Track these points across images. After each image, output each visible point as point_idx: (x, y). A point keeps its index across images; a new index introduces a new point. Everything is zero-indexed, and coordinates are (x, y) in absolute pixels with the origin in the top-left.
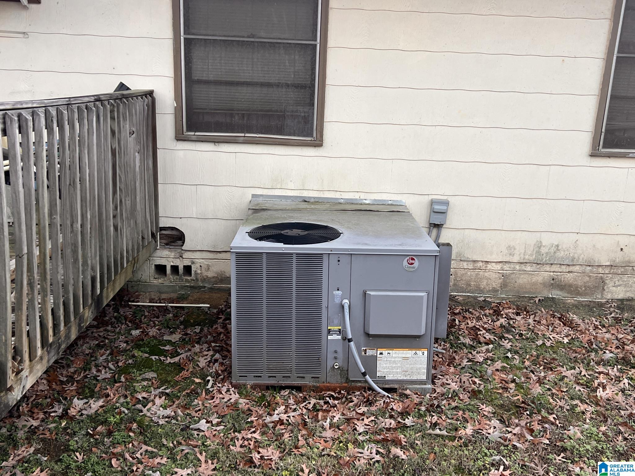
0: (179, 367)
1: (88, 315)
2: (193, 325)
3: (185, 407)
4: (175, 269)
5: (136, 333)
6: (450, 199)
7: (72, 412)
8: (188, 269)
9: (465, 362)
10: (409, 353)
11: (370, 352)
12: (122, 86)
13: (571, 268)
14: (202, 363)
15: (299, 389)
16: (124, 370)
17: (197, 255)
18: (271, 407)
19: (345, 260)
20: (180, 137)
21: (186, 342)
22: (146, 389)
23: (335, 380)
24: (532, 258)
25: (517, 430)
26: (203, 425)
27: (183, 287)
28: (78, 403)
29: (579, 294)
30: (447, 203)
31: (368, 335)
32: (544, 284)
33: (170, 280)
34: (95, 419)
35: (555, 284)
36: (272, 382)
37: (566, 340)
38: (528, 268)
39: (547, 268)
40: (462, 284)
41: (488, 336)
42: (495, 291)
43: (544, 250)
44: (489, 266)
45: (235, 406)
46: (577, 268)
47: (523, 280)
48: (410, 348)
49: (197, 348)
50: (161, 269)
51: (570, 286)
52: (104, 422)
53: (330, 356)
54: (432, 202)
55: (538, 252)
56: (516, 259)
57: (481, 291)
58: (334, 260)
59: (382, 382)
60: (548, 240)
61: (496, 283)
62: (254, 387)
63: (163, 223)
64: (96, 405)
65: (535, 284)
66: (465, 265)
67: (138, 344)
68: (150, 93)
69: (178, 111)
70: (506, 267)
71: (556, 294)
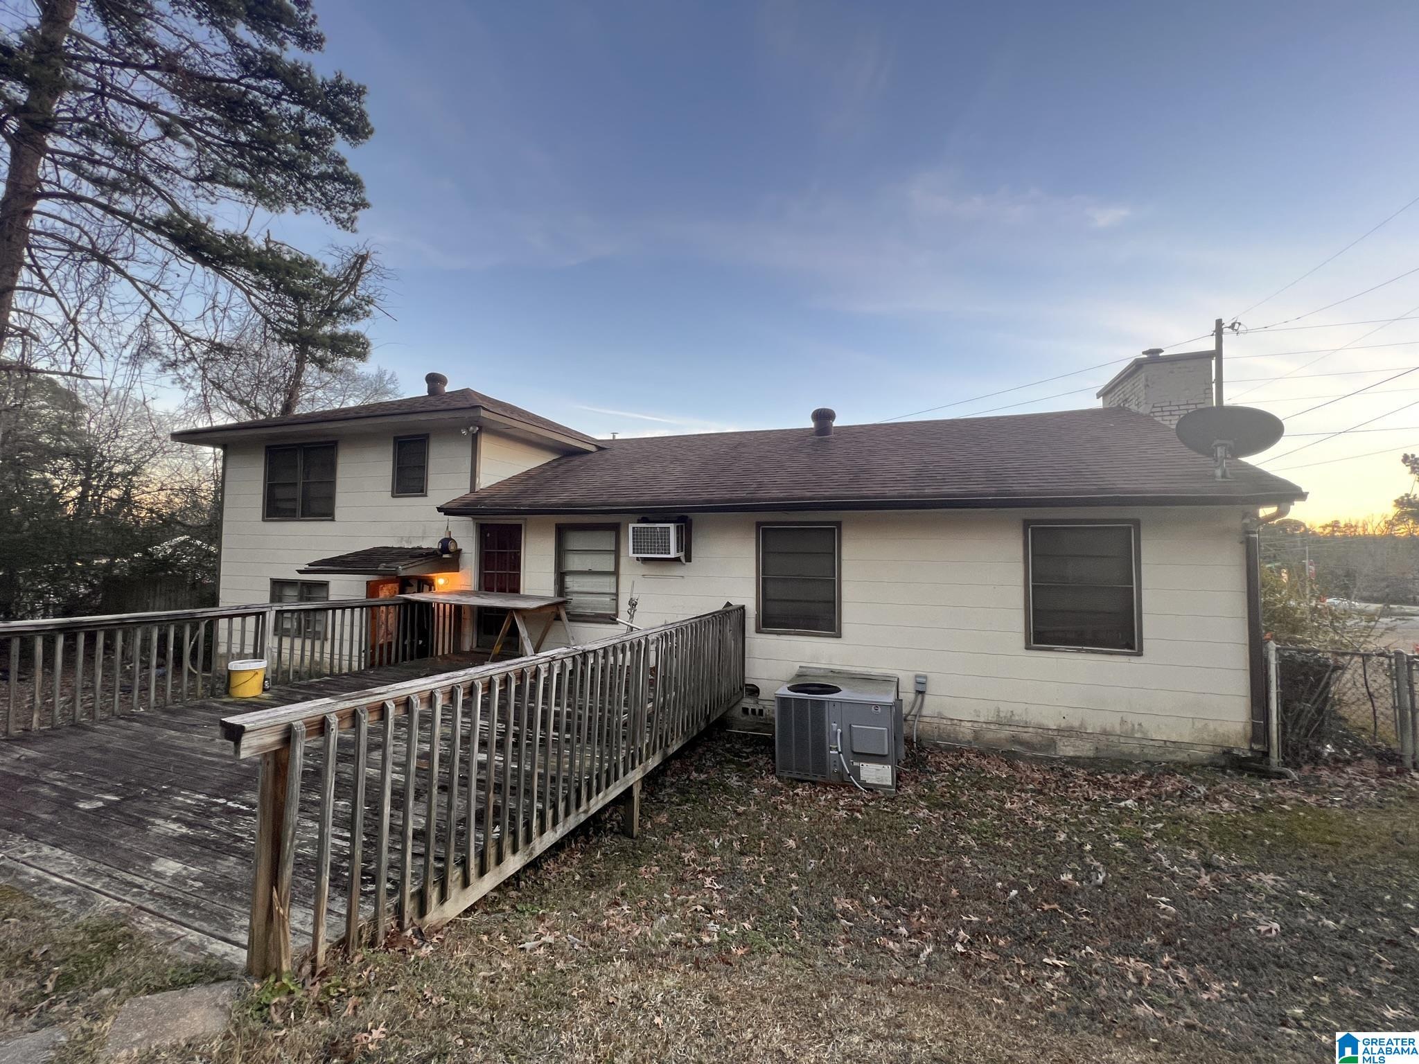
0: (748, 765)
1: (703, 725)
2: (760, 745)
3: (748, 782)
4: (753, 711)
5: (728, 746)
6: (928, 674)
7: (691, 778)
8: (761, 712)
9: (924, 780)
10: (880, 767)
11: (855, 764)
12: (728, 604)
13: (1026, 730)
14: (761, 763)
15: (814, 783)
16: (720, 763)
17: (766, 703)
18: (794, 788)
19: (838, 706)
20: (758, 631)
21: (754, 753)
22: (729, 772)
23: (835, 779)
24: (994, 720)
25: (936, 815)
26: (756, 790)
27: (757, 723)
28: (695, 774)
29: (1035, 750)
30: (925, 677)
31: (854, 753)
32: (1007, 740)
33: (750, 718)
34: (702, 782)
35: (1015, 740)
36: (799, 777)
37: (1004, 776)
38: (992, 727)
39: (1007, 728)
40: (944, 735)
41: (948, 768)
42: (969, 742)
43: (1002, 715)
44: (963, 724)
45: (775, 786)
46: (1031, 730)
47: (989, 736)
48: (880, 763)
49: (760, 756)
50: (745, 710)
51: (1028, 743)
52: (707, 784)
53: (832, 764)
54: (917, 676)
55: (998, 715)
56: (982, 719)
57: (959, 742)
58: (831, 704)
59: (863, 784)
60: (1005, 709)
61: (969, 736)
62: (788, 779)
63: (748, 682)
64: (703, 777)
65: (999, 739)
66: (945, 721)
67: (728, 751)
68: (743, 607)
69: (757, 616)
70: (976, 725)
71: (1015, 748)
